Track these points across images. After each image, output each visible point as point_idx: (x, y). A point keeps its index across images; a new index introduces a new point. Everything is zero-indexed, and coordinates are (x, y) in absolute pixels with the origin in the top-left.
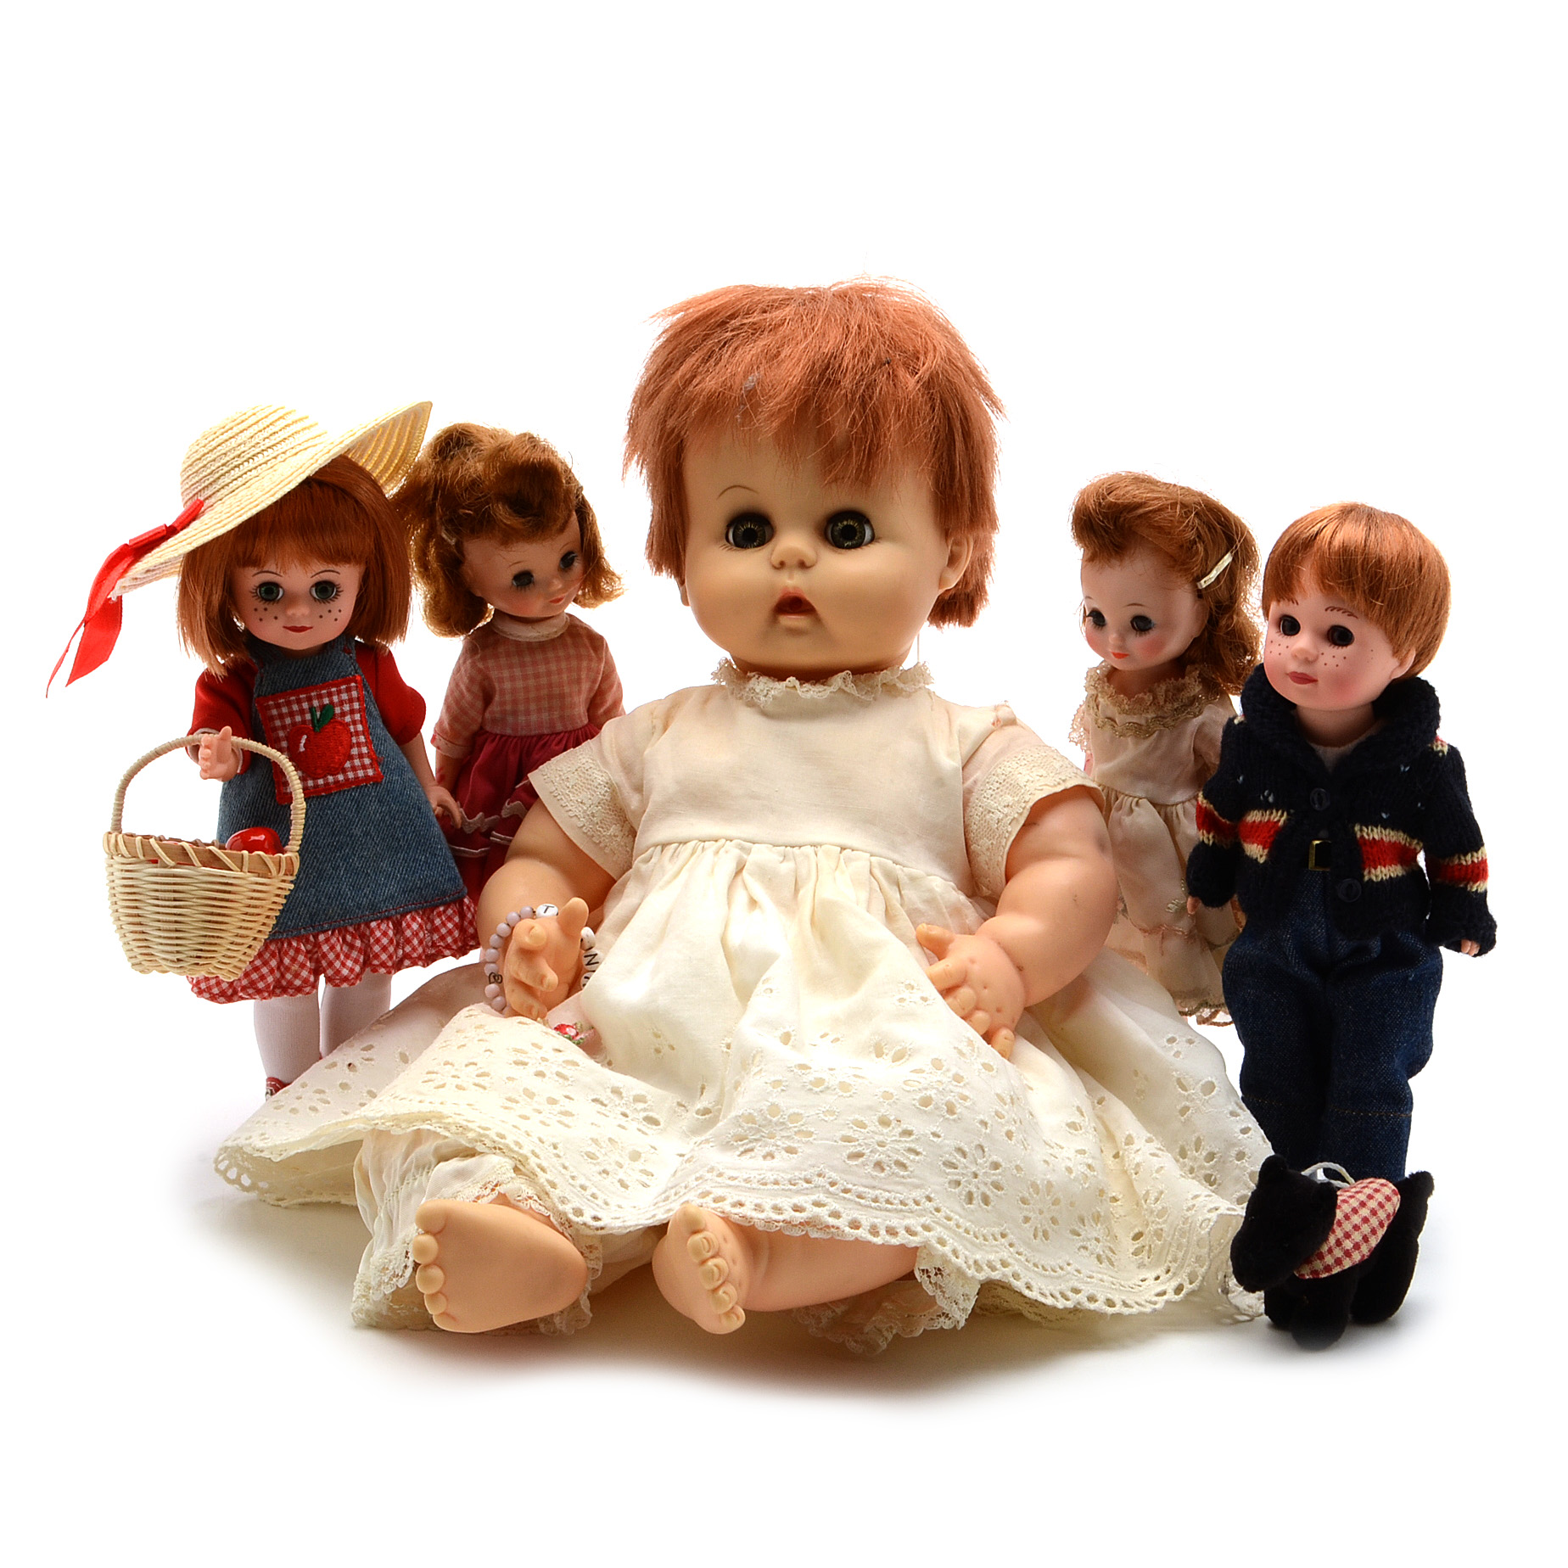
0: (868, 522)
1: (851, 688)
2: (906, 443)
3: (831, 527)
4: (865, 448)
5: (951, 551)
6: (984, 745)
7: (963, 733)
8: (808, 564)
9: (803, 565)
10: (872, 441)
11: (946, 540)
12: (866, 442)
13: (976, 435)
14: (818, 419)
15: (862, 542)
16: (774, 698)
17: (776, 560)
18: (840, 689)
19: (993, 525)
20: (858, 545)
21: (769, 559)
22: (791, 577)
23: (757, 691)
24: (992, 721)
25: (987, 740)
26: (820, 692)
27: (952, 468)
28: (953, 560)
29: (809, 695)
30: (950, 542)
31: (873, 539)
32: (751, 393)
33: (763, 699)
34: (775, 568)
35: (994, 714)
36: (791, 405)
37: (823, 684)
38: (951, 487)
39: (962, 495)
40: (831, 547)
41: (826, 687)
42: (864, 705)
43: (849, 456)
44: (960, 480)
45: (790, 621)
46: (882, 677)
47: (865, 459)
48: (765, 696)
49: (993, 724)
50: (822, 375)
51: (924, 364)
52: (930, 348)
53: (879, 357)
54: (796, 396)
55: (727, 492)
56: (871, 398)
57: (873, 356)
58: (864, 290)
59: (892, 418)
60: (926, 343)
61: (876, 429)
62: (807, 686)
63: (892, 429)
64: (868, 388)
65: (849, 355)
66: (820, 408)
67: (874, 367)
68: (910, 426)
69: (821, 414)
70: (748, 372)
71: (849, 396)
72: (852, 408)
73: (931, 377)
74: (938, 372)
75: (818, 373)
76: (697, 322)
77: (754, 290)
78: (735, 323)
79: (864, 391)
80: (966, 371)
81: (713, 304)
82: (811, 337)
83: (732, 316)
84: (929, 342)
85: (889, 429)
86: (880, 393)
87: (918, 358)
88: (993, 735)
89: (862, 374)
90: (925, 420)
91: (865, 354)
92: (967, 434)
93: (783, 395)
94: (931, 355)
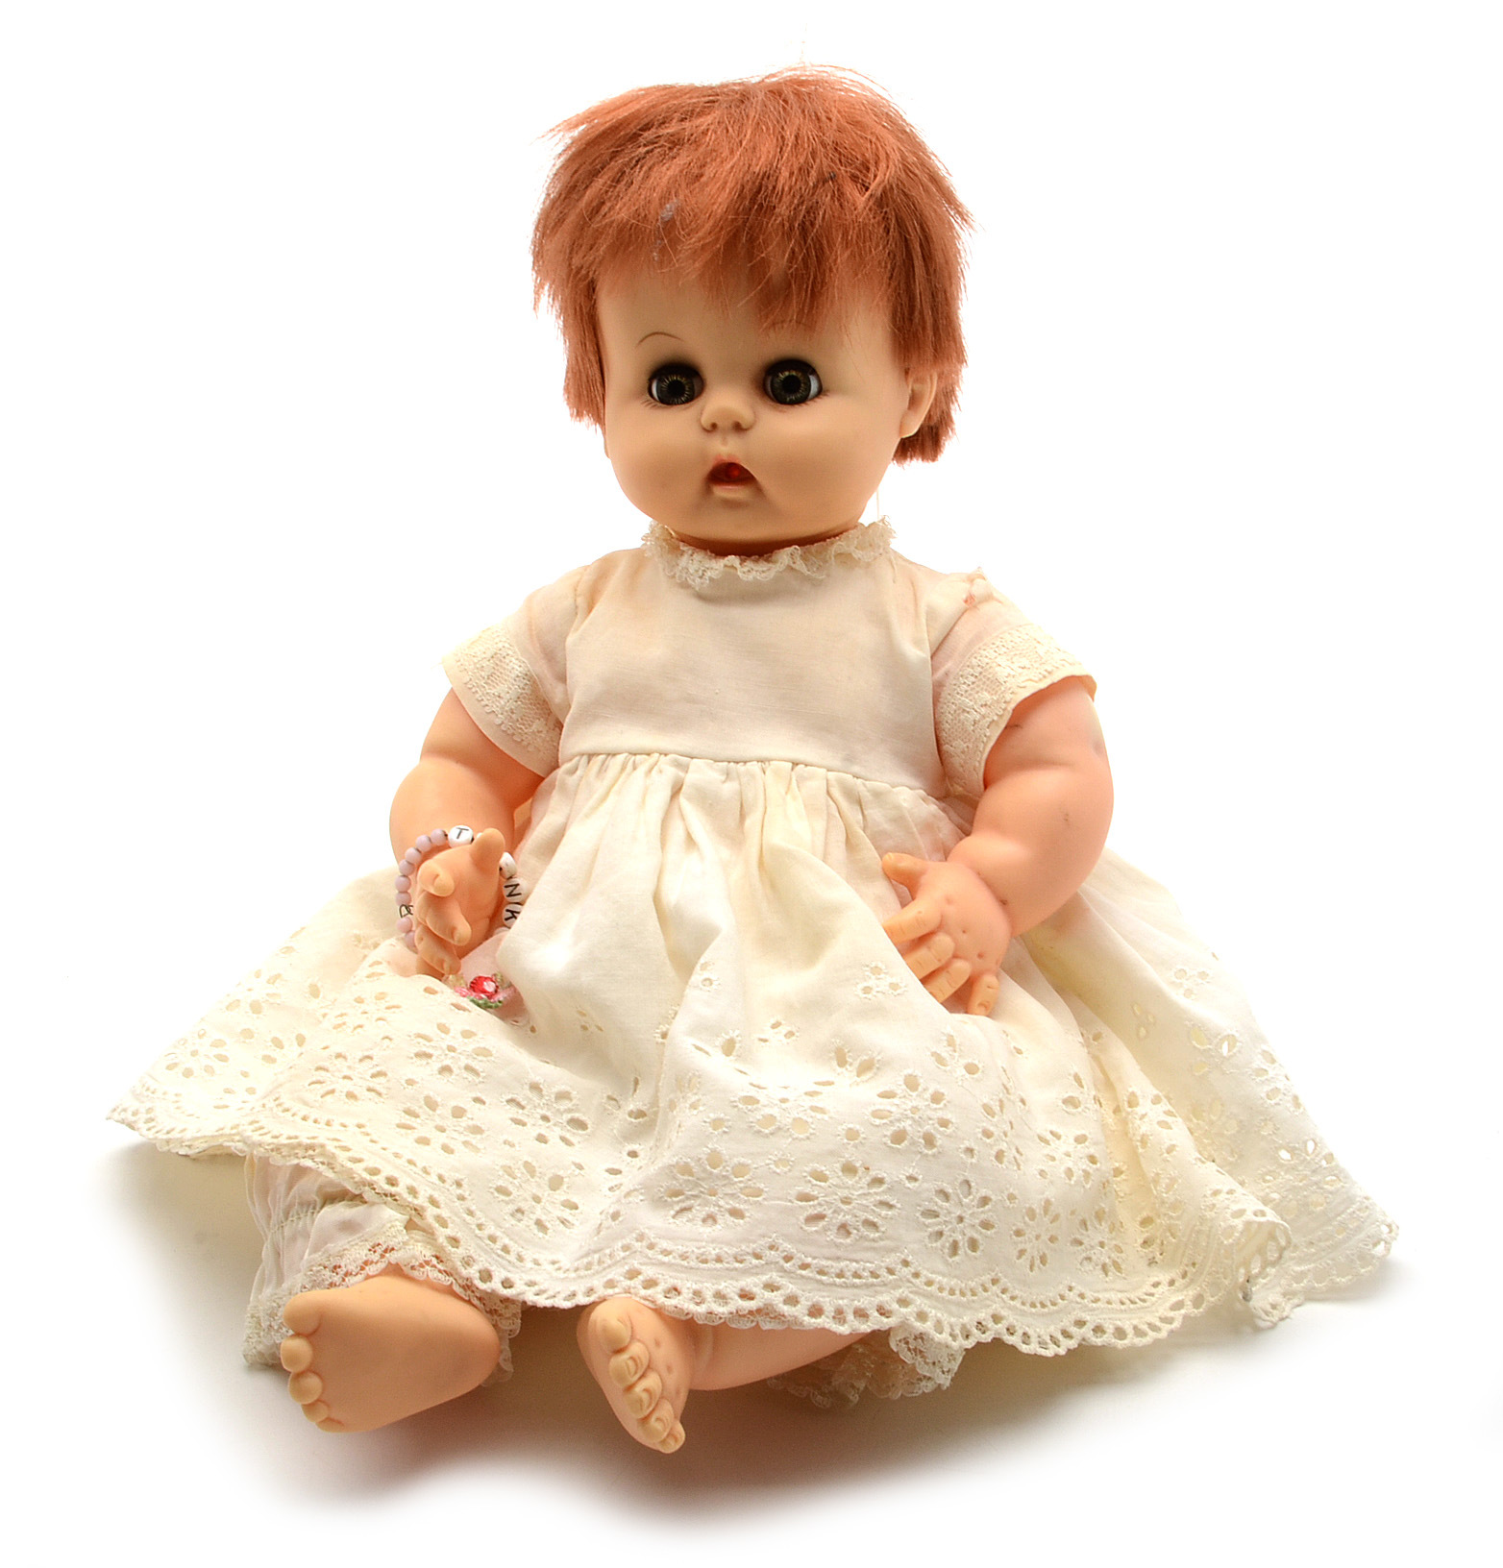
0: (814, 372)
1: (800, 565)
2: (857, 275)
3: (770, 378)
4: (807, 287)
5: (913, 391)
6: (956, 628)
7: (932, 614)
8: (744, 426)
9: (738, 428)
10: (815, 278)
11: (906, 379)
12: (809, 279)
13: (939, 258)
14: (750, 255)
15: (808, 395)
16: (711, 579)
17: (706, 421)
18: (790, 568)
19: (960, 356)
20: (803, 400)
21: (699, 421)
22: (724, 442)
23: (691, 571)
24: (964, 597)
25: (959, 622)
26: (763, 572)
27: (911, 299)
28: (914, 401)
29: (751, 577)
30: (911, 380)
31: (820, 392)
32: (669, 225)
33: (698, 580)
34: (705, 430)
35: (967, 586)
36: (717, 239)
37: (767, 560)
38: (911, 320)
39: (924, 329)
40: (773, 404)
41: (770, 565)
42: (816, 584)
43: (788, 297)
44: (921, 313)
45: (722, 492)
46: (838, 545)
47: (808, 300)
48: (701, 577)
49: (966, 601)
50: (753, 200)
51: (875, 176)
52: (882, 156)
53: (821, 173)
54: (722, 228)
55: (647, 339)
56: (812, 224)
57: (813, 173)
58: (802, 83)
59: (838, 247)
60: (877, 149)
61: (819, 262)
62: (749, 564)
63: (839, 260)
64: (808, 212)
65: (785, 173)
66: (751, 240)
67: (815, 187)
68: (860, 255)
69: (753, 247)
70: (665, 198)
71: (787, 225)
72: (790, 240)
73: (884, 191)
74: (892, 186)
75: (748, 198)
76: (604, 135)
77: (671, 92)
78: (648, 135)
79: (804, 217)
80: (925, 179)
81: (623, 113)
82: (738, 153)
83: (646, 127)
84: (880, 148)
85: (836, 260)
86: (824, 218)
87: (868, 169)
88: (965, 615)
89: (801, 197)
90: (877, 245)
91: (804, 171)
92: (928, 258)
93: (708, 226)
94: (883, 165)
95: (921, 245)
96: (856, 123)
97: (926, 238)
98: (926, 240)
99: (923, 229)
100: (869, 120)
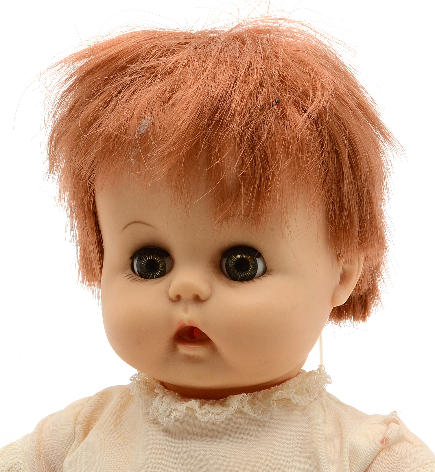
0: (260, 255)
1: (247, 409)
2: (296, 179)
3: (225, 259)
4: (254, 188)
5: (343, 269)
6: (374, 465)
7: (354, 453)
8: (202, 297)
9: (197, 299)
10: (260, 181)
11: (338, 261)
12: (255, 182)
13: (364, 167)
14: (208, 161)
15: (255, 274)
16: (175, 419)
17: (172, 292)
18: (239, 411)
19: (382, 245)
20: (251, 278)
21: (167, 292)
22: (186, 311)
23: (161, 411)
24: (381, 438)
25: (376, 460)
26: (218, 414)
27: (341, 199)
28: (344, 278)
29: (207, 418)
30: (342, 262)
31: (265, 272)
32: (144, 137)
33: (166, 419)
34: (172, 300)
35: (383, 428)
36: (181, 148)
37: (222, 404)
38: (341, 216)
39: (351, 222)
40: (227, 280)
41: (224, 408)
42: (260, 424)
43: (238, 196)
44: (349, 210)
45: (185, 350)
46: (280, 393)
47: (254, 198)
48: (168, 416)
49: (382, 442)
50: (211, 119)
51: (313, 102)
52: (319, 86)
53: (267, 98)
54: (184, 140)
55: (129, 227)
56: (259, 138)
57: (261, 98)
58: (259, 32)
59: (280, 157)
60: (315, 81)
61: (264, 169)
62: (207, 407)
63: (280, 168)
64: (256, 129)
65: (238, 98)
66: (209, 149)
67: (262, 109)
68: (299, 164)
69: (210, 156)
70: (141, 117)
71: (238, 139)
72: (240, 150)
73: (320, 114)
74: (325, 109)
75: (208, 117)
76: (98, 67)
77: (153, 35)
78: (135, 67)
79: (253, 132)
80: (354, 105)
81: (114, 51)
82: (201, 80)
83: (132, 61)
84: (317, 80)
85: (278, 167)
86: (268, 134)
87: (307, 96)
88: (382, 454)
89: (250, 116)
90: (313, 155)
91: (253, 95)
92: (354, 166)
93: (172, 139)
94: (319, 93)
95: (349, 156)
96: (301, 62)
97: (354, 151)
98: (354, 154)
99: (351, 144)
100: (310, 59)
